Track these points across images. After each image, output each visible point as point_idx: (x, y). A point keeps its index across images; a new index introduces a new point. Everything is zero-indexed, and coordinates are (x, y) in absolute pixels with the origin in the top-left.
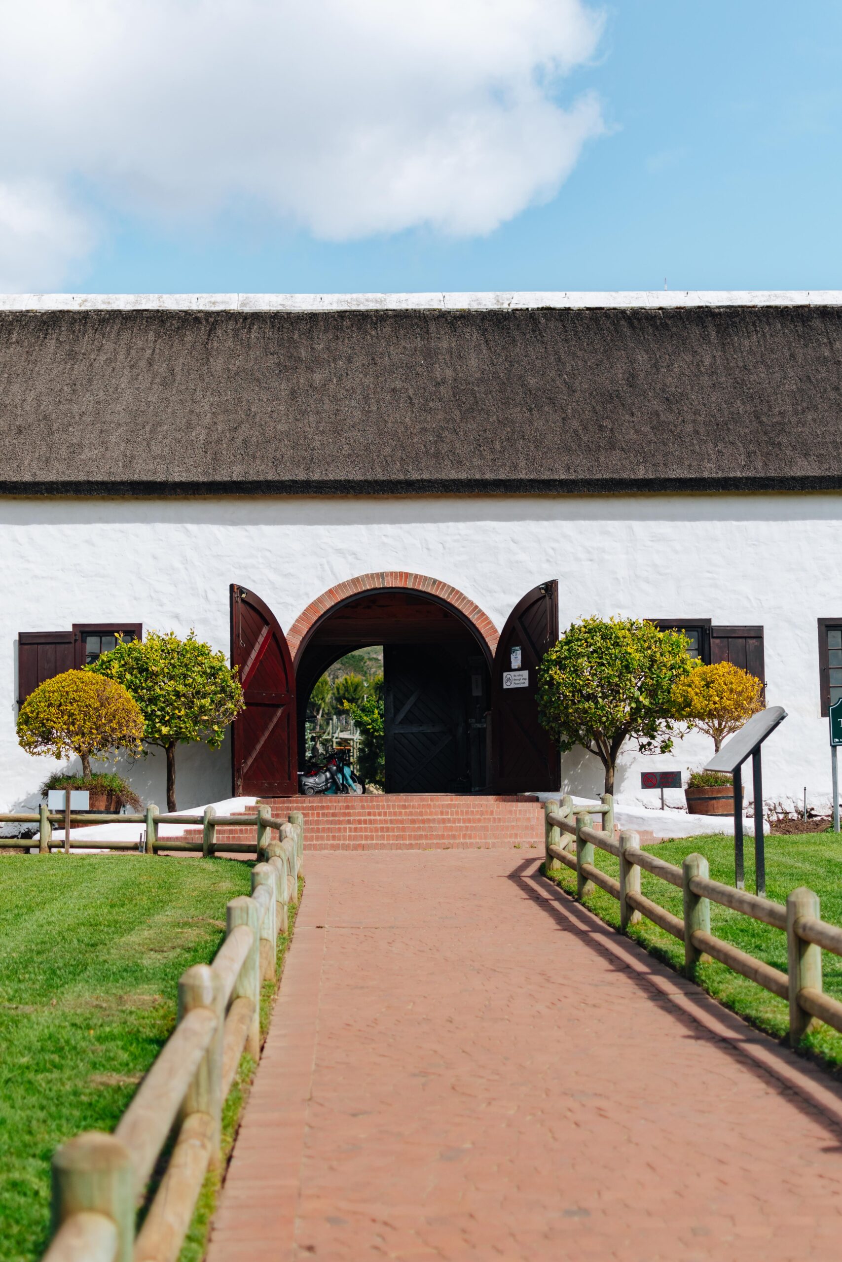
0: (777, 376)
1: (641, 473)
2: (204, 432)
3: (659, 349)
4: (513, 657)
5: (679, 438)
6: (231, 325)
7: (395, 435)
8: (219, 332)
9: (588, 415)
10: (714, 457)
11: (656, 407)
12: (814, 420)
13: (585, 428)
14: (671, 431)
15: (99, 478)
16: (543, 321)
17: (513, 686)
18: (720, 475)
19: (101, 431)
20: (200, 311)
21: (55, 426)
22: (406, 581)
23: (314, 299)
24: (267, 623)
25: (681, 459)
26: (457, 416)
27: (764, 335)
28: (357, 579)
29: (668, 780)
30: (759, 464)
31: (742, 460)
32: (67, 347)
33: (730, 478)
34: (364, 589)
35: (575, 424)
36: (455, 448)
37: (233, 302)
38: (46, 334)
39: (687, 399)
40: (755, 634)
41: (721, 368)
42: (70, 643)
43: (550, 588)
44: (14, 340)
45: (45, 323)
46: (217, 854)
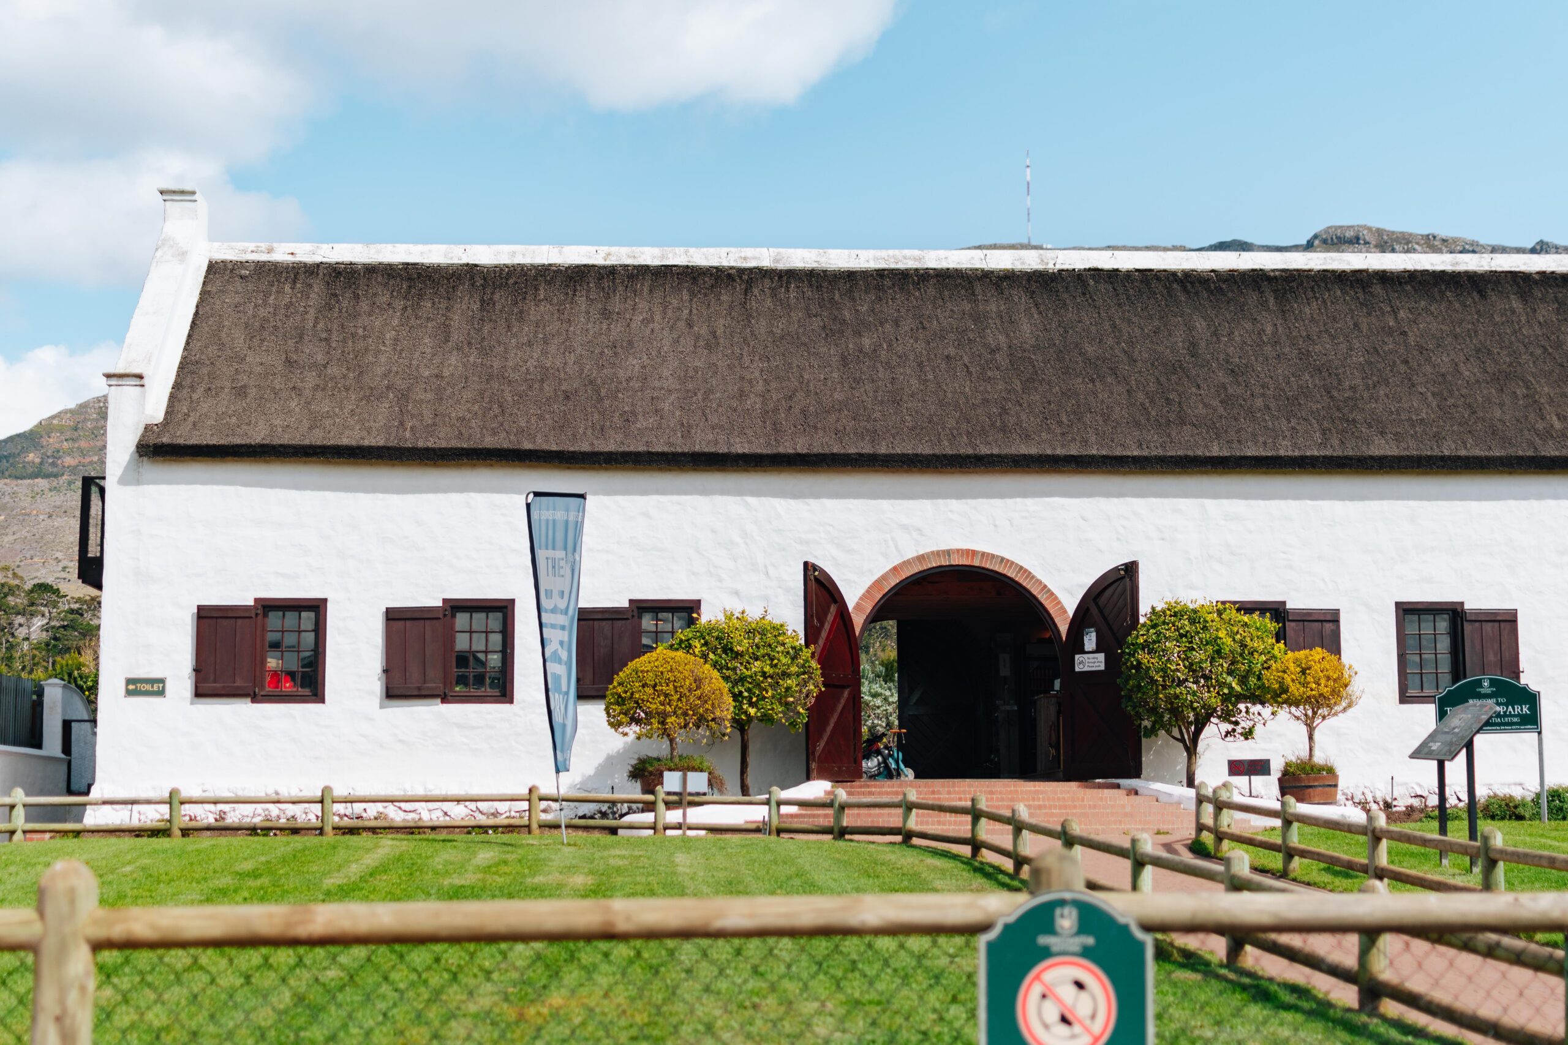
0: (1343, 347)
1: (1215, 451)
2: (759, 400)
3: (1217, 316)
4: (1086, 639)
5: (1251, 411)
6: (767, 283)
7: (957, 406)
8: (756, 291)
9: (1152, 387)
10: (1288, 434)
11: (1223, 380)
12: (1387, 396)
13: (1152, 401)
14: (1241, 405)
15: (659, 448)
16: (1092, 282)
17: (1086, 669)
18: (1297, 453)
19: (653, 398)
20: (732, 268)
21: (603, 392)
22: (973, 559)
23: (849, 256)
24: (835, 602)
25: (1254, 435)
26: (1018, 387)
27: (1324, 301)
28: (923, 556)
29: (1259, 767)
30: (1335, 442)
31: (1318, 436)
32: (600, 306)
33: (1307, 457)
34: (930, 566)
35: (1141, 396)
36: (1021, 421)
37: (763, 257)
38: (575, 291)
39: (1253, 371)
40: (1332, 618)
41: (1284, 338)
42: (627, 619)
43: (1130, 570)
44: (542, 297)
45: (571, 278)
46: (847, 837)
